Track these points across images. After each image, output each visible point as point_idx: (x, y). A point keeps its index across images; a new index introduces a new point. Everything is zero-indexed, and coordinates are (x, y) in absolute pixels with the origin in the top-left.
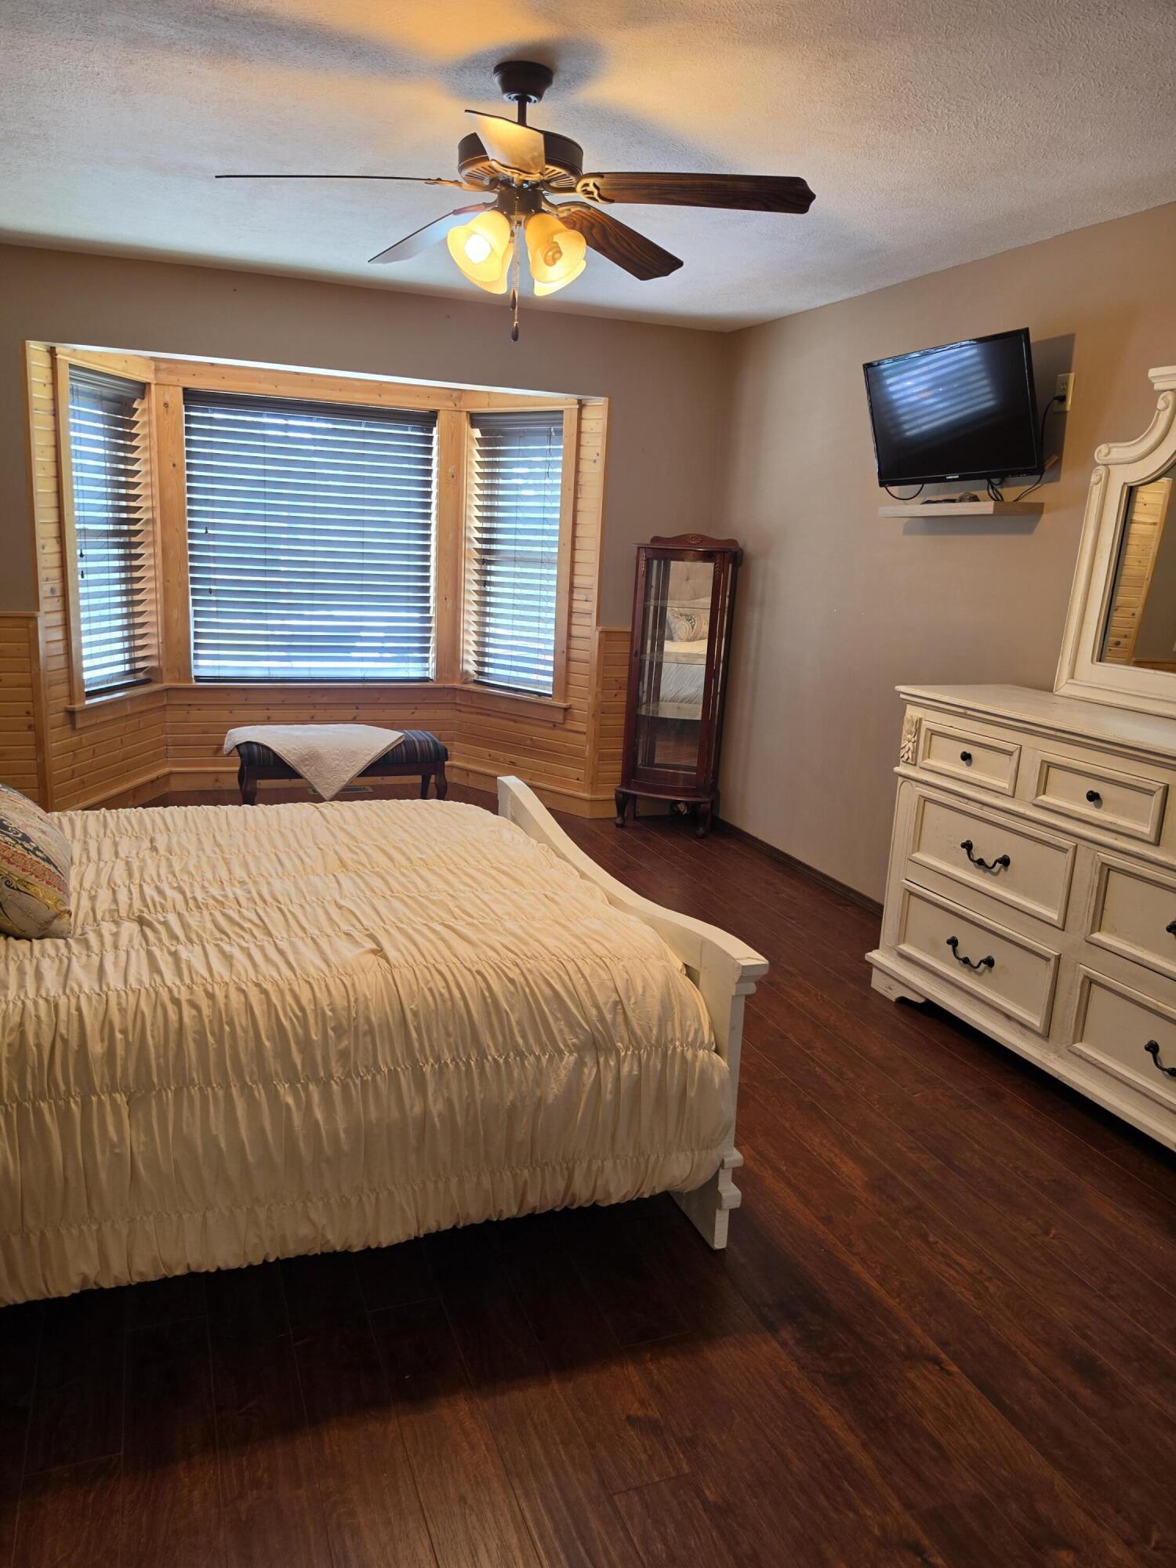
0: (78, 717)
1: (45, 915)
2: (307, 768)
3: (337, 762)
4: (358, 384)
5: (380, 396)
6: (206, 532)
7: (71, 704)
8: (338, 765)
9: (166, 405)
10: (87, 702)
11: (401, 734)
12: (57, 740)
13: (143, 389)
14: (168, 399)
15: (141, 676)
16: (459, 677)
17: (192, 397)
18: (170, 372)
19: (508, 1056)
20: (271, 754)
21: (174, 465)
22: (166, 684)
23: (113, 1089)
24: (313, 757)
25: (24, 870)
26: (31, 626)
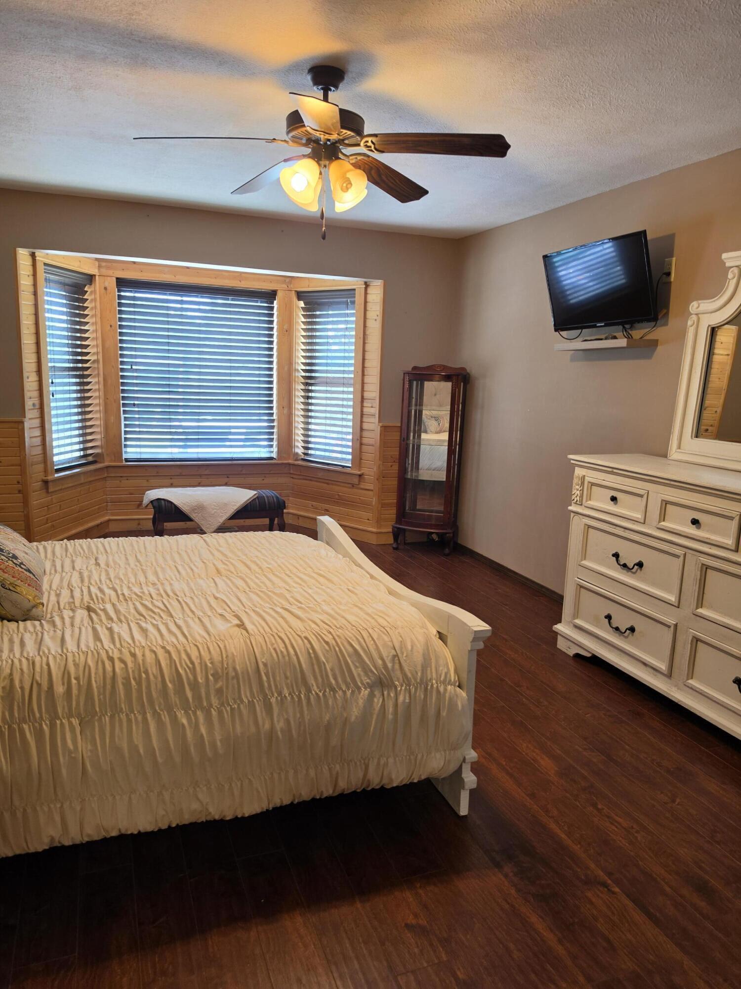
0: (50, 484)
1: (28, 605)
2: (196, 514)
3: (215, 510)
4: (226, 274)
5: (240, 281)
6: (132, 366)
7: (46, 477)
8: (215, 512)
9: (106, 288)
10: (56, 475)
11: (256, 492)
12: (37, 499)
13: (91, 278)
14: (107, 284)
15: (90, 459)
16: (292, 456)
17: (122, 283)
18: (108, 268)
19: (325, 691)
20: (173, 506)
21: (111, 326)
22: (106, 464)
23: (70, 716)
24: (200, 508)
25: (13, 577)
26: (20, 427)
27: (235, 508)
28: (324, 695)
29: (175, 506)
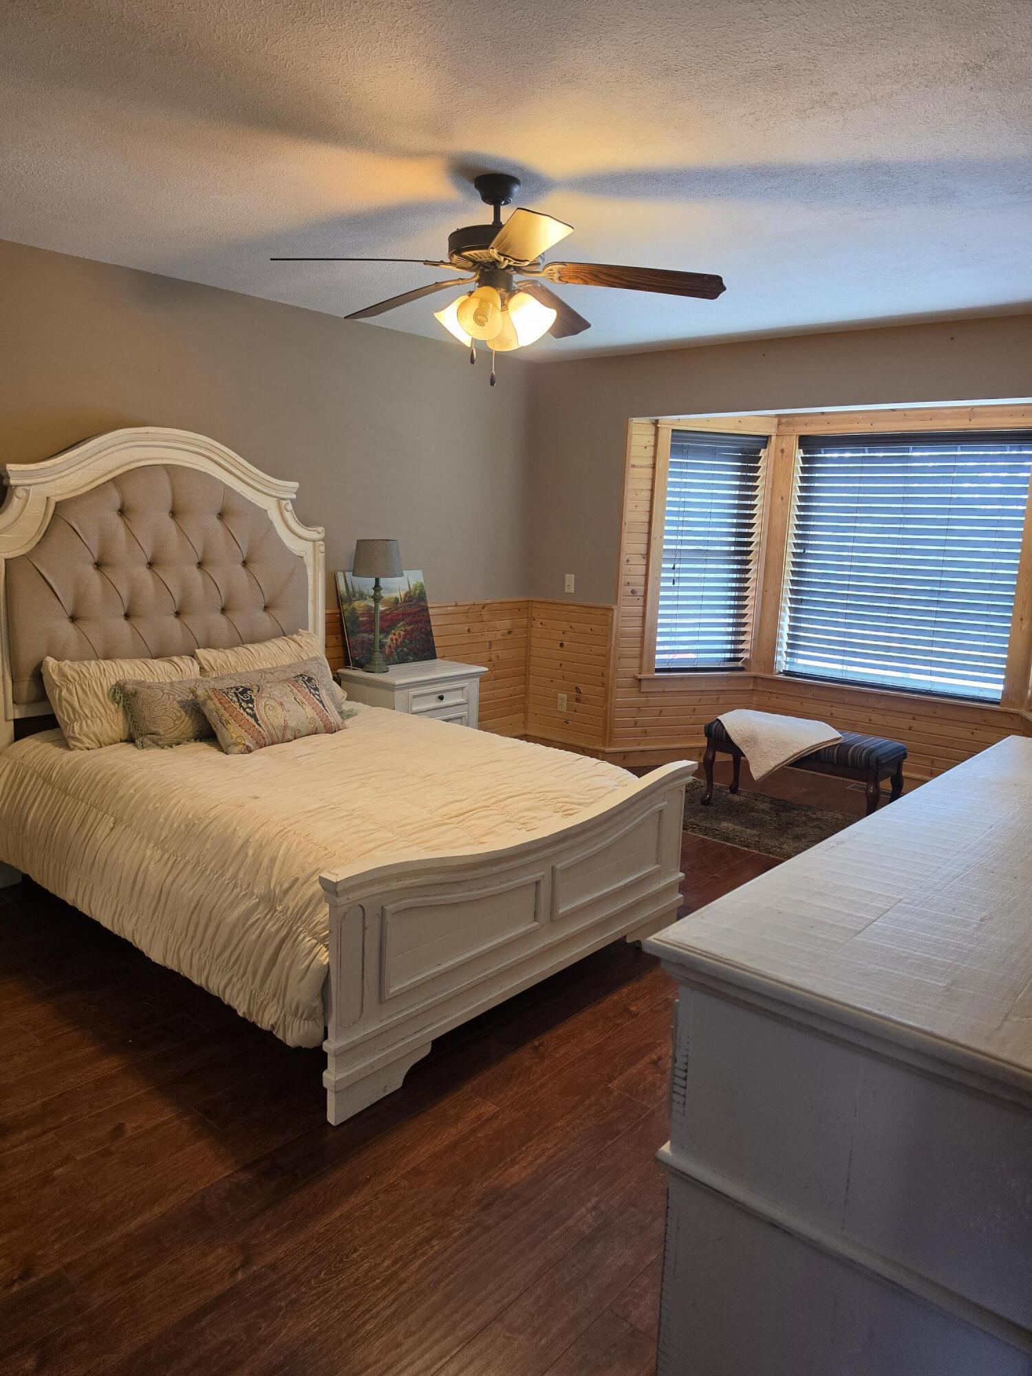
0: (644, 684)
2: (748, 748)
4: (948, 412)
5: (970, 420)
6: (804, 552)
7: (640, 674)
8: (769, 751)
9: (782, 451)
10: (656, 674)
12: (623, 697)
13: (765, 441)
14: (784, 445)
15: (740, 664)
16: (1025, 703)
17: (809, 443)
18: (788, 424)
20: (724, 732)
21: (782, 499)
22: (753, 673)
24: (753, 740)
25: (230, 715)
26: (610, 615)
27: (796, 751)
28: (228, 884)
29: (727, 734)
